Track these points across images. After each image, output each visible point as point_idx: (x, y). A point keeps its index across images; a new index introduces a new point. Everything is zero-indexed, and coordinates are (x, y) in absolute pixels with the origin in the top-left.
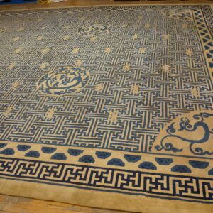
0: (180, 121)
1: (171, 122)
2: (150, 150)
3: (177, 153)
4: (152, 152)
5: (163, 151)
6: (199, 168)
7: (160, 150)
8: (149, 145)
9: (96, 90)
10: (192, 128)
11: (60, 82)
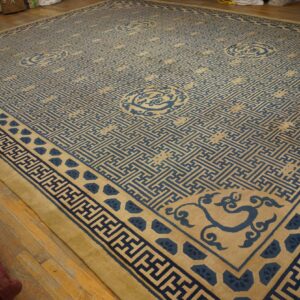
0: (229, 195)
1: (217, 191)
2: (158, 209)
3: (183, 228)
4: (159, 212)
5: (171, 218)
6: (189, 255)
7: (168, 214)
8: (162, 203)
9: (175, 122)
10: (232, 210)
11: (148, 101)
